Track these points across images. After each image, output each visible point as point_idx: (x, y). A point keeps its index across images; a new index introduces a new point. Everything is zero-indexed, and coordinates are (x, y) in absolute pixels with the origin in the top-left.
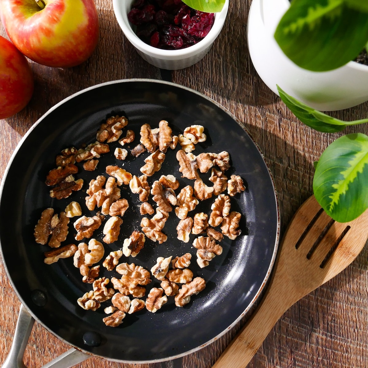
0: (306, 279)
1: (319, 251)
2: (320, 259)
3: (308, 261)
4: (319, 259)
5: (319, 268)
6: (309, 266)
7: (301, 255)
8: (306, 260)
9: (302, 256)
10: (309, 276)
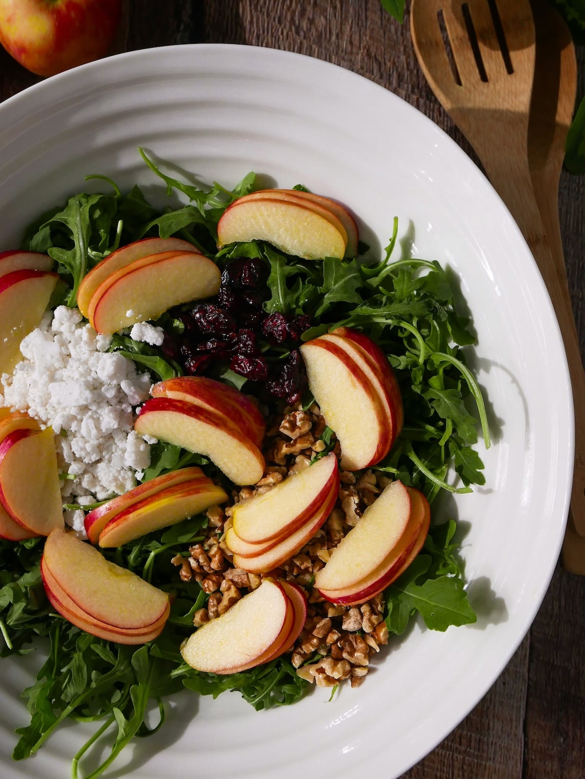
0: (509, 103)
1: (490, 60)
2: (500, 67)
3: (490, 83)
4: (498, 69)
5: (509, 77)
6: (497, 87)
7: (474, 87)
8: (485, 86)
9: (477, 87)
10: (509, 97)
